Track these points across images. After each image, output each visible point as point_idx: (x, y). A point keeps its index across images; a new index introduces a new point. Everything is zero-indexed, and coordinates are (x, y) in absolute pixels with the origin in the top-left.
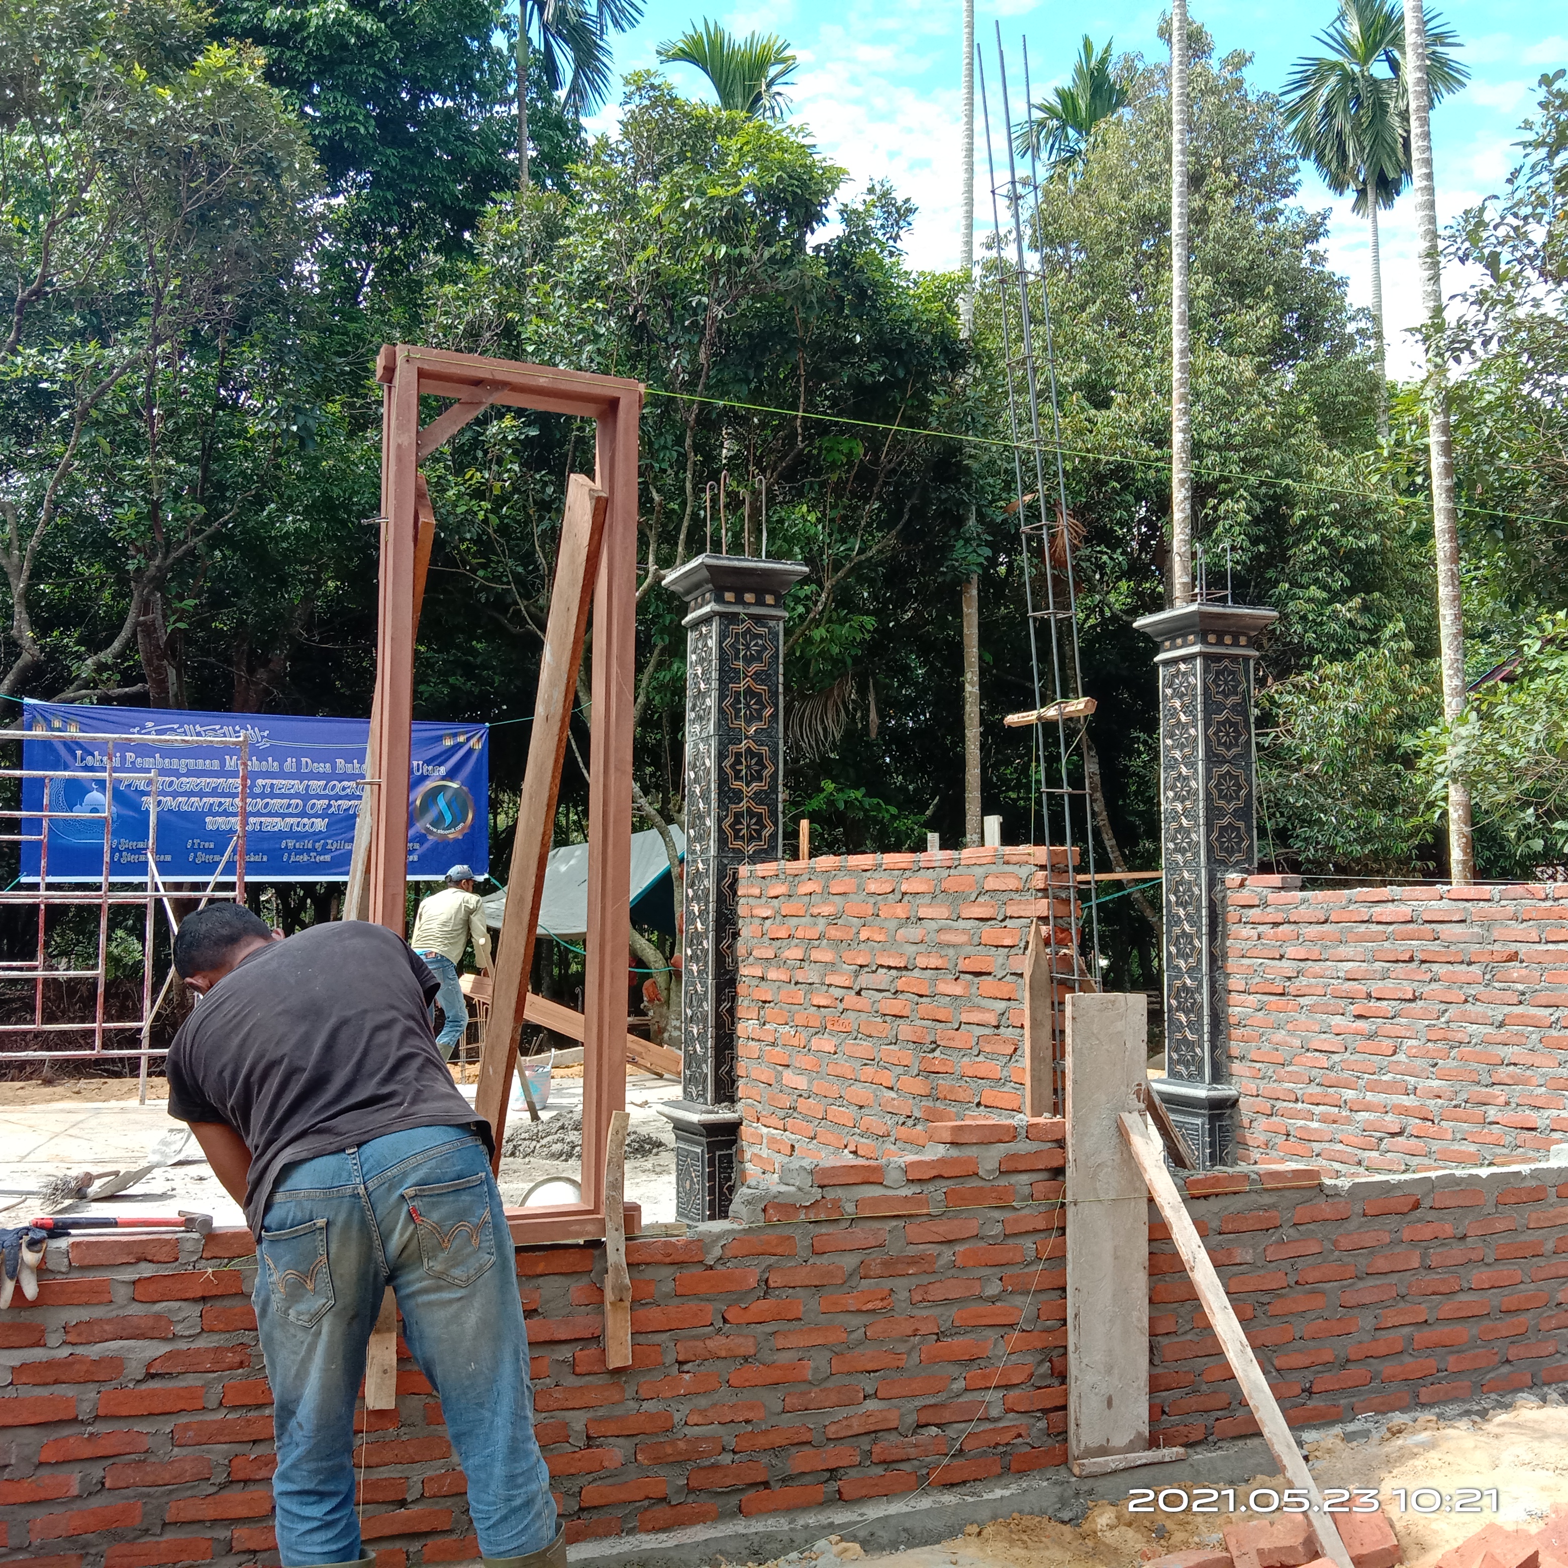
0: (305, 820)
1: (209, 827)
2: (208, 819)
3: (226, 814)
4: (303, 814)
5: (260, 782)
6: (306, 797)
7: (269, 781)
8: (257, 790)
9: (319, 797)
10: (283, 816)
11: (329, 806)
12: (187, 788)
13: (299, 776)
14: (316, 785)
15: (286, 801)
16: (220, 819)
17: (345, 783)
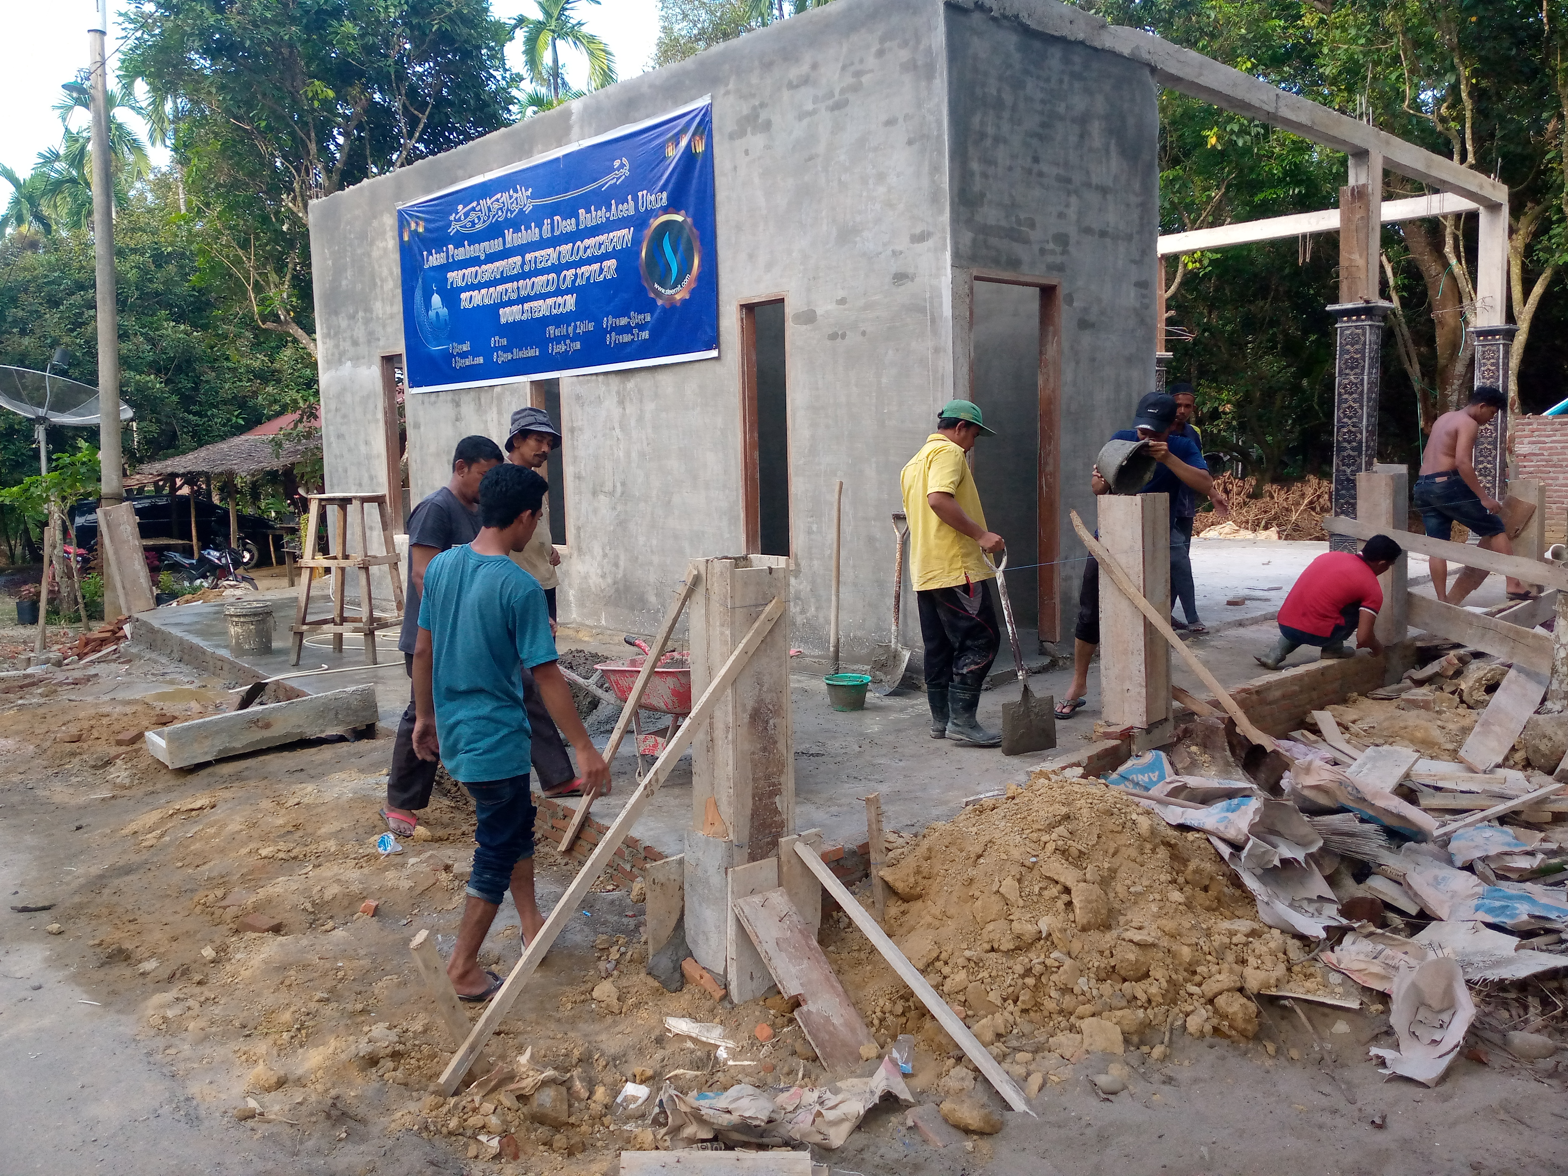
0: (560, 300)
1: (503, 321)
2: (501, 311)
3: (510, 303)
4: (558, 292)
5: (528, 257)
6: (557, 268)
7: (533, 255)
8: (527, 268)
9: (569, 266)
10: (544, 296)
11: (576, 275)
12: (486, 278)
13: (554, 242)
14: (566, 248)
15: (545, 277)
16: (508, 309)
17: (587, 242)
